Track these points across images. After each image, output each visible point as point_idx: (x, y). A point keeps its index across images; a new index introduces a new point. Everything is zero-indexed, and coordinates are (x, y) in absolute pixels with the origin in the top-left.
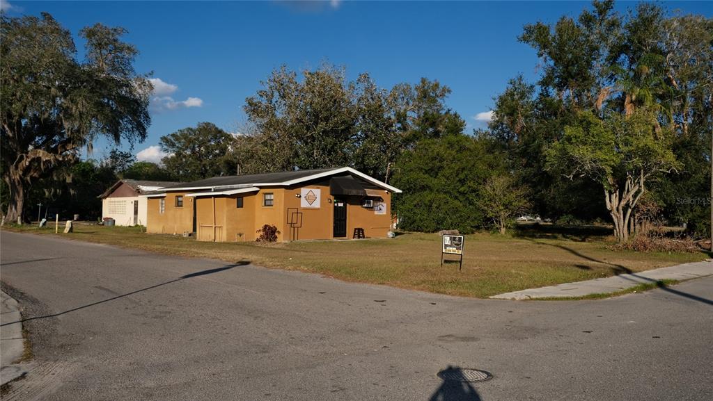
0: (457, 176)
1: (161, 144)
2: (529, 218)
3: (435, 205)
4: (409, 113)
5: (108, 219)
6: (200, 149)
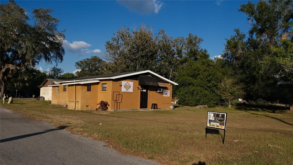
0: (206, 78)
1: (76, 65)
3: (196, 93)
4: (183, 51)
5: (41, 97)
6: (92, 68)
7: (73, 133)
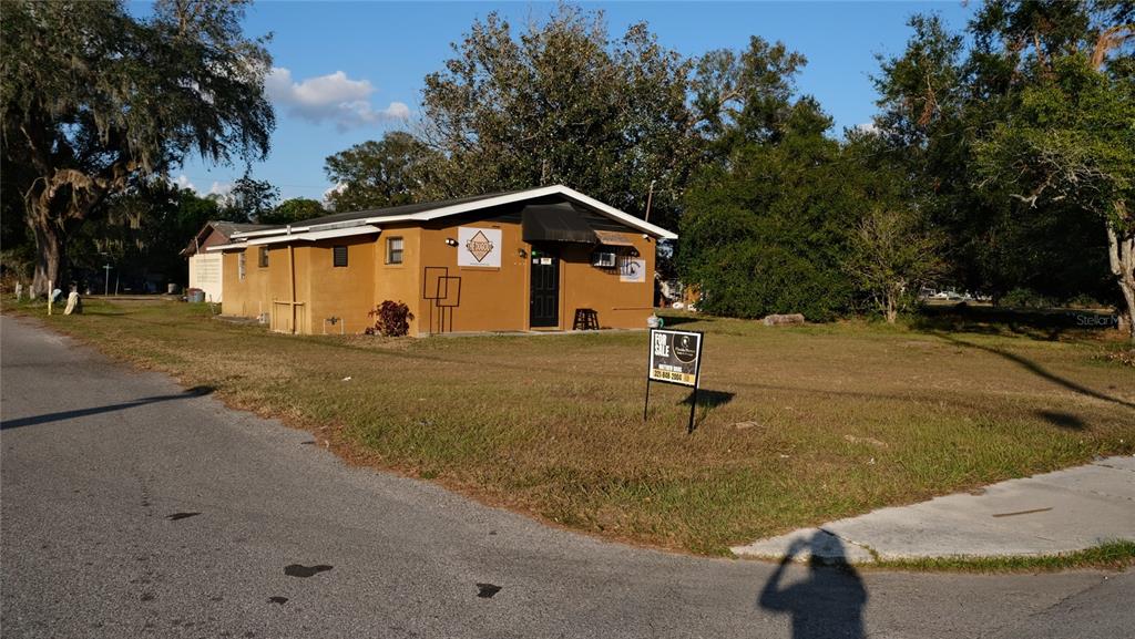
0: (805, 212)
1: (327, 168)
2: (953, 294)
3: (762, 267)
4: (729, 105)
5: (194, 290)
6: (388, 178)
7: (231, 408)
